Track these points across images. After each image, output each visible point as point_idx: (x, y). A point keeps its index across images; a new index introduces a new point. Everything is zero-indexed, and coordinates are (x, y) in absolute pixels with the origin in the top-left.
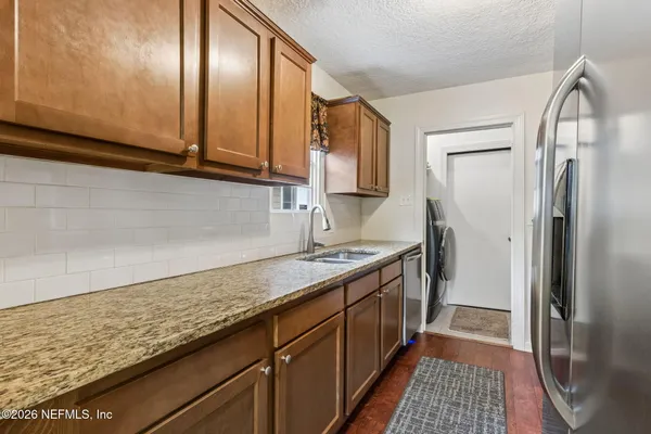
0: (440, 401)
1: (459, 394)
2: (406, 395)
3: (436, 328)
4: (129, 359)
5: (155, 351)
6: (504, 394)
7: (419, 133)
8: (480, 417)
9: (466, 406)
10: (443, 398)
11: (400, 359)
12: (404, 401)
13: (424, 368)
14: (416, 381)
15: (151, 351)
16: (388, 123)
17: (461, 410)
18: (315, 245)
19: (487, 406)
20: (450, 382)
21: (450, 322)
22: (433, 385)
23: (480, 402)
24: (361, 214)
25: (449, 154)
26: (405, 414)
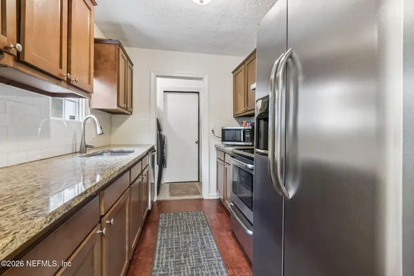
0: (178, 234)
1: (187, 228)
2: (159, 237)
3: (162, 198)
4: (37, 227)
5: (51, 219)
6: (207, 221)
7: (153, 75)
8: (201, 235)
9: (192, 233)
10: (180, 232)
11: (148, 219)
12: (159, 242)
13: (164, 220)
14: (162, 228)
15: (49, 219)
16: (132, 65)
17: (190, 235)
18: (87, 146)
19: (202, 229)
20: (180, 223)
21: (169, 193)
22: (172, 227)
23: (198, 228)
24: (111, 127)
25: (165, 92)
26: (162, 248)
